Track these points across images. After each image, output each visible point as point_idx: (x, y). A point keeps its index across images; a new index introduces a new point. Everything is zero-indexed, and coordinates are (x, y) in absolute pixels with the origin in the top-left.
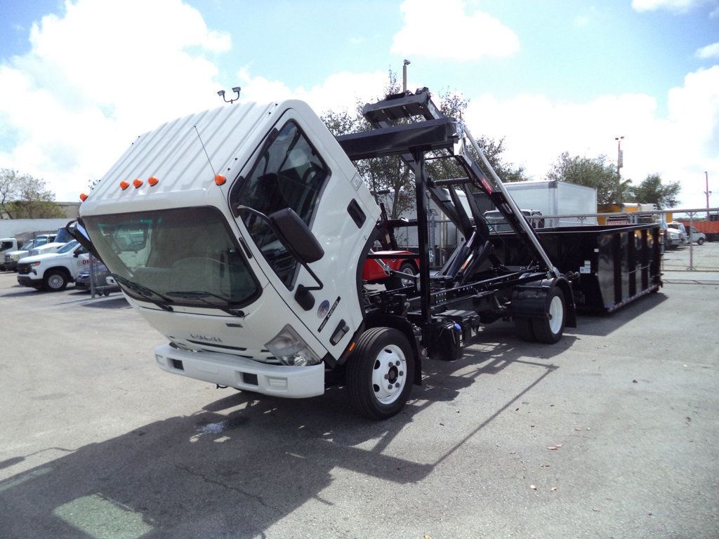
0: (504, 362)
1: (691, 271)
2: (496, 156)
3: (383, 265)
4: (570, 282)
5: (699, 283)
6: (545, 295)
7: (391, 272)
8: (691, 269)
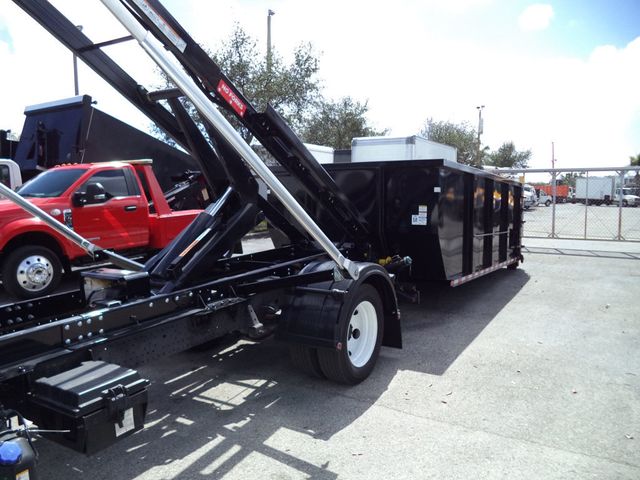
0: (236, 449)
1: (553, 237)
2: (362, 116)
3: (80, 241)
4: (391, 275)
5: (563, 254)
6: (338, 306)
7: (96, 252)
8: (553, 236)
